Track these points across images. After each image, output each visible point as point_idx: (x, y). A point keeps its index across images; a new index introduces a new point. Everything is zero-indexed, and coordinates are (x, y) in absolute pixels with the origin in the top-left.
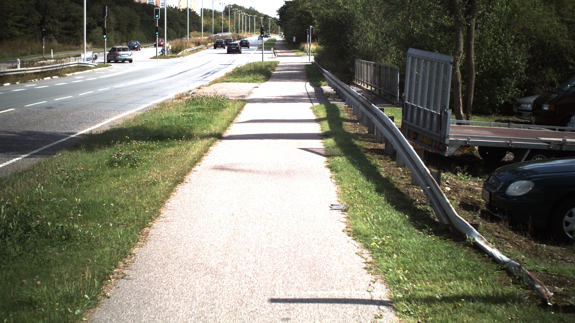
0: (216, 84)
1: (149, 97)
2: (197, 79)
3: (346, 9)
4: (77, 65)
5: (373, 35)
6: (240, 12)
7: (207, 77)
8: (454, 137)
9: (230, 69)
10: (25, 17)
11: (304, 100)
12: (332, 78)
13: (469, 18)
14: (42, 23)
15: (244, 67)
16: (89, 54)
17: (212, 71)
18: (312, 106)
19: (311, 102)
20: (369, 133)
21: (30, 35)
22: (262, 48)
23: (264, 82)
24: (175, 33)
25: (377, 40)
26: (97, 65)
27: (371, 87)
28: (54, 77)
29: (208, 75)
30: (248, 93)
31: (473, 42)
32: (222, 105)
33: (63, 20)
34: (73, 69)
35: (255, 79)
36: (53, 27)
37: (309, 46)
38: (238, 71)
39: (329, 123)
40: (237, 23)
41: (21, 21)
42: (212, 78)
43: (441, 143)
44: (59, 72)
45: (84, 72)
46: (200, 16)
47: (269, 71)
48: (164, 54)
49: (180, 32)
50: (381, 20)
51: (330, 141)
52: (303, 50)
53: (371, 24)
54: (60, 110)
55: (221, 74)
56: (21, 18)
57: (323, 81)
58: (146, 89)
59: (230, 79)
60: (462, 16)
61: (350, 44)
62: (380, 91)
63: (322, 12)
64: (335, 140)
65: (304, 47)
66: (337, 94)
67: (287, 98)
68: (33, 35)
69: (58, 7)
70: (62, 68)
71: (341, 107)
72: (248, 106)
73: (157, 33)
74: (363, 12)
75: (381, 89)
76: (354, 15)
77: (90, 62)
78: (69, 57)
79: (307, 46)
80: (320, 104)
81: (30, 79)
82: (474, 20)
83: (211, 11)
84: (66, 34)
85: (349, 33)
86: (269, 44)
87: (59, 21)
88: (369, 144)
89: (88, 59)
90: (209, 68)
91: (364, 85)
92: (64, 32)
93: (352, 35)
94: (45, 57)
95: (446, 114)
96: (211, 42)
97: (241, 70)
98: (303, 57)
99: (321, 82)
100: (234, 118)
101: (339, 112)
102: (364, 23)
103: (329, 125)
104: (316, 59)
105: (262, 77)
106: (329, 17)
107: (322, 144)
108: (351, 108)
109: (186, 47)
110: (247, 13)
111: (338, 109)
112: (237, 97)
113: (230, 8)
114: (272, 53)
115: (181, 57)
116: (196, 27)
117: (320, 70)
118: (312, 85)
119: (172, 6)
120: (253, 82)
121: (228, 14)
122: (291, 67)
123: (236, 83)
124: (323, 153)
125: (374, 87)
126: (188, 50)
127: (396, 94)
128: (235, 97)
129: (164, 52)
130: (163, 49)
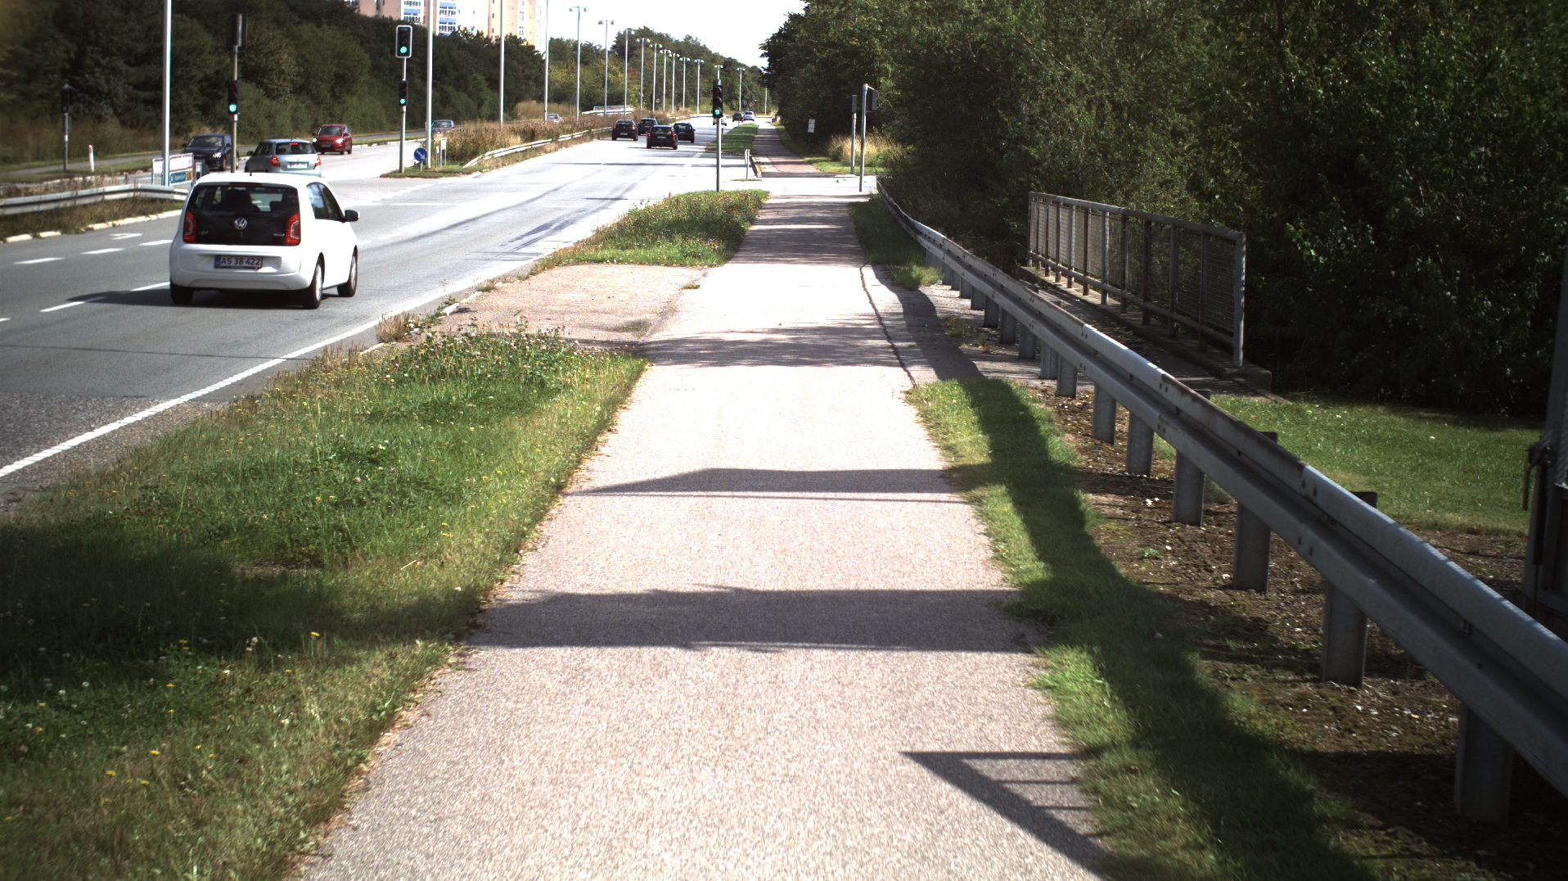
0: (556, 271)
2: (503, 249)
4: (131, 194)
5: (1089, 109)
6: (659, 49)
7: (536, 240)
9: (611, 216)
11: (873, 350)
14: (75, 68)
15: (657, 211)
16: (183, 162)
17: (559, 219)
18: (909, 386)
19: (902, 360)
21: (39, 102)
22: (717, 149)
23: (719, 264)
25: (1101, 128)
27: (1104, 293)
28: (44, 234)
29: (543, 232)
30: (658, 308)
32: (542, 384)
34: (116, 209)
35: (688, 255)
36: (108, 81)
37: (857, 147)
38: (635, 223)
40: (648, 82)
42: (547, 246)
44: (65, 219)
45: (153, 217)
46: (541, 56)
47: (737, 225)
48: (425, 164)
52: (837, 158)
55: (583, 231)
59: (607, 253)
61: (1009, 141)
62: (1146, 312)
63: (915, 31)
65: (841, 149)
66: (989, 324)
67: (806, 339)
68: (46, 103)
72: (658, 378)
73: (403, 101)
75: (1150, 305)
79: (852, 146)
80: (943, 375)
83: (576, 44)
84: (147, 102)
85: (1004, 106)
86: (737, 138)
90: (550, 208)
93: (1017, 111)
94: (70, 167)
96: (570, 132)
97: (648, 219)
98: (840, 180)
99: (917, 271)
100: (579, 462)
101: (1036, 429)
102: (1054, 71)
103: (1025, 521)
104: (887, 189)
105: (714, 245)
106: (939, 49)
107: (1041, 706)
108: (1073, 397)
109: (494, 144)
110: (679, 52)
111: (1026, 409)
112: (616, 330)
113: (630, 36)
114: (746, 166)
115: (474, 174)
116: (534, 88)
117: (904, 226)
118: (888, 278)
119: (469, 28)
120: (681, 265)
121: (623, 54)
122: (805, 211)
123: (624, 269)
124: (1084, 829)
125: (1113, 296)
126: (499, 153)
127: (1231, 335)
128: (608, 330)
129: (423, 157)
130: (419, 150)
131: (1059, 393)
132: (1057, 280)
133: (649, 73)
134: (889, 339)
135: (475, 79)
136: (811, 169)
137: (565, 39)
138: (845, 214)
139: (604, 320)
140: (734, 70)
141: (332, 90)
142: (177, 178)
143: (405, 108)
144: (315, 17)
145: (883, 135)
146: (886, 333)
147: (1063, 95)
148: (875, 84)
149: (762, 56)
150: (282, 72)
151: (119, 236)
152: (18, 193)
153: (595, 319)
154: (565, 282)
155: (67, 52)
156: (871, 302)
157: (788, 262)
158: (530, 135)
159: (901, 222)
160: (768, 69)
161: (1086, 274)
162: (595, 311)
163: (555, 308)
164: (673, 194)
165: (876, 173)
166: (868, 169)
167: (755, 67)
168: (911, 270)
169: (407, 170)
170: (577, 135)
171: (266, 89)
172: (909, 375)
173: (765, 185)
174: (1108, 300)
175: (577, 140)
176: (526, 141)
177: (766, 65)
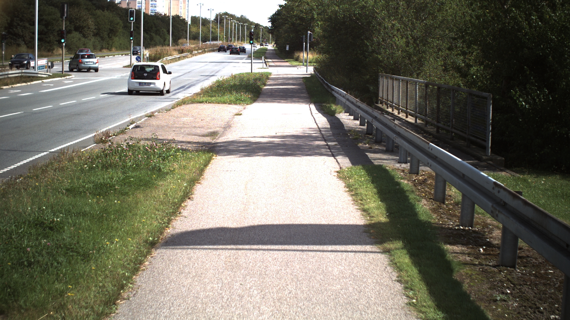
6: (231, 20)
7: (178, 93)
15: (227, 81)
16: (43, 62)
17: (189, 84)
18: (338, 168)
19: (332, 153)
22: (252, 57)
23: (251, 103)
25: (408, 47)
26: (51, 74)
27: (416, 118)
30: (224, 125)
34: (13, 80)
35: (238, 100)
38: (218, 86)
40: (227, 32)
42: (182, 95)
47: (259, 86)
50: (412, 20)
57: (336, 104)
59: (205, 99)
61: (369, 53)
62: (438, 127)
65: (299, 56)
66: (369, 133)
67: (288, 141)
71: (398, 176)
73: (131, 38)
75: (440, 125)
76: (373, 13)
77: (44, 71)
79: (303, 55)
80: (354, 162)
85: (367, 38)
86: (260, 52)
93: (372, 41)
94: (5, 64)
96: (197, 50)
97: (223, 84)
98: (299, 68)
99: (334, 107)
105: (244, 96)
109: (167, 55)
110: (238, 21)
112: (204, 136)
113: (220, 15)
114: (263, 63)
116: (185, 34)
117: (326, 87)
118: (321, 110)
119: (161, 12)
120: (235, 104)
121: (218, 22)
122: (286, 80)
127: (484, 141)
128: (199, 136)
129: (139, 59)
132: (393, 111)
133: (227, 28)
134: (325, 141)
135: (163, 31)
136: (287, 64)
137: (196, 16)
138: (301, 81)
139: (199, 131)
140: (259, 28)
141: (108, 35)
142: (41, 68)
143: (132, 41)
144: (102, 8)
146: (323, 137)
149: (269, 22)
150: (89, 28)
153: (194, 131)
154: (185, 112)
156: (315, 122)
158: (181, 51)
159: (325, 85)
160: (271, 27)
161: (407, 109)
162: (195, 127)
163: (178, 126)
164: (233, 74)
165: (313, 65)
166: (310, 64)
168: (331, 106)
170: (200, 51)
171: (83, 34)
172: (337, 161)
173: (270, 70)
174: (418, 121)
175: (200, 53)
176: (180, 54)
177: (270, 25)
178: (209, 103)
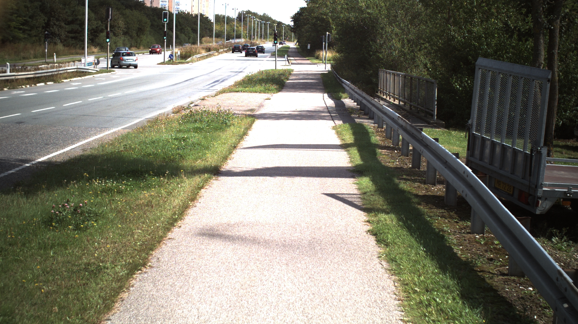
0: (224, 95)
1: (144, 109)
2: (204, 88)
3: (368, 13)
4: (76, 70)
5: (399, 42)
6: (254, 18)
7: (215, 85)
8: (549, 186)
9: (240, 77)
10: (29, 20)
11: (324, 116)
12: (356, 90)
13: (553, 19)
14: (47, 25)
15: (255, 76)
16: (91, 59)
17: (222, 78)
18: (334, 125)
19: (333, 118)
20: (413, 167)
21: (34, 38)
22: (275, 55)
23: (277, 92)
24: (187, 38)
25: (403, 48)
26: (98, 70)
27: (400, 101)
28: (48, 83)
29: (217, 83)
30: (258, 105)
31: (556, 51)
32: (226, 124)
33: (69, 23)
34: (71, 75)
35: (266, 90)
36: (58, 30)
37: (324, 54)
38: (248, 80)
39: (359, 151)
40: (250, 30)
41: (25, 23)
42: (219, 87)
43: (531, 195)
44: (55, 78)
45: (83, 78)
46: (212, 21)
47: (283, 80)
48: (172, 59)
49: (191, 38)
50: (408, 26)
51: (366, 181)
52: (317, 58)
53: (397, 30)
54: (30, 126)
55: (230, 82)
56: (25, 20)
57: (344, 93)
58: (144, 99)
59: (240, 89)
60: (543, 16)
61: (373, 52)
62: (411, 106)
63: (342, 16)
64: (373, 180)
65: (319, 54)
66: (361, 109)
67: (303, 113)
68: (37, 38)
69: (64, 9)
70: (58, 74)
71: (370, 128)
72: (258, 123)
73: (165, 38)
74: (388, 16)
75: (412, 104)
76: (377, 20)
77: (92, 67)
78: (69, 62)
80: (344, 122)
81: (21, 86)
82: (558, 21)
83: (224, 17)
84: (72, 38)
85: (372, 40)
86: (282, 50)
87: (65, 24)
88: (419, 187)
89: (90, 64)
90: (218, 75)
91: (390, 99)
92: (71, 35)
93: (376, 42)
94: (48, 60)
95: (539, 153)
96: (223, 49)
98: (319, 65)
99: (341, 94)
100: (239, 142)
101: (369, 135)
102: (389, 29)
103: (360, 154)
104: (333, 68)
105: (274, 87)
106: (350, 22)
107: (355, 186)
108: (382, 128)
109: (196, 53)
110: (261, 19)
111: (367, 130)
112: (245, 111)
113: (244, 14)
114: (286, 61)
115: (190, 63)
116: (208, 32)
117: (338, 80)
118: (331, 97)
119: (185, 11)
120: (264, 93)
121: (241, 20)
122: (307, 76)
123: (246, 94)
124: (359, 205)
125: (403, 102)
126: (199, 56)
127: (433, 111)
128: (242, 111)
129: (172, 57)
130: (171, 55)
131: (378, 127)
132: (386, 97)
133: (250, 26)
134: (330, 113)
135: (187, 29)
136: (308, 62)
137: (220, 14)
138: (319, 77)
139: (241, 108)
140: (281, 26)
141: (137, 33)
143: (166, 40)
144: (130, 7)
145: (334, 50)
147: (391, 37)
148: (331, 32)
149: (291, 21)
150: (119, 27)
151: (74, 84)
152: (38, 69)
153: (238, 108)
154: (227, 97)
155: (44, 20)
156: (325, 103)
157: (300, 92)
158: (208, 50)
159: (338, 79)
160: (293, 26)
161: (394, 95)
162: (238, 106)
163: (225, 105)
164: (261, 70)
165: (331, 63)
166: (328, 62)
167: (289, 25)
168: (339, 94)
169: (166, 62)
170: (225, 49)
171: (114, 33)
172: (334, 122)
173: (292, 67)
174: (401, 103)
175: (226, 52)
176: (208, 52)
177: (293, 24)
178: (244, 92)
